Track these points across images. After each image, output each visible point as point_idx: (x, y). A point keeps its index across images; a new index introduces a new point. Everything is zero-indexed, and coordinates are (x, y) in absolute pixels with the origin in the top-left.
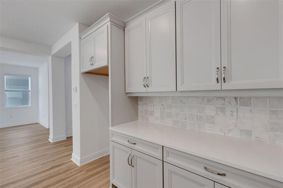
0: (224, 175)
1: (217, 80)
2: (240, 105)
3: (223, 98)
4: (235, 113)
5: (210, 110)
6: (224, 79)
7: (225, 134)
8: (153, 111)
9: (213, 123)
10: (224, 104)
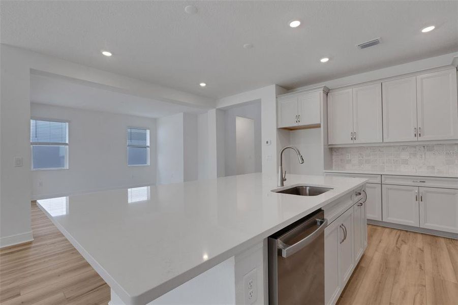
0: (424, 182)
1: (415, 135)
2: (427, 151)
3: (415, 147)
4: (424, 156)
5: (404, 155)
6: (420, 135)
7: (416, 170)
8: (350, 160)
9: (407, 164)
10: (416, 151)
